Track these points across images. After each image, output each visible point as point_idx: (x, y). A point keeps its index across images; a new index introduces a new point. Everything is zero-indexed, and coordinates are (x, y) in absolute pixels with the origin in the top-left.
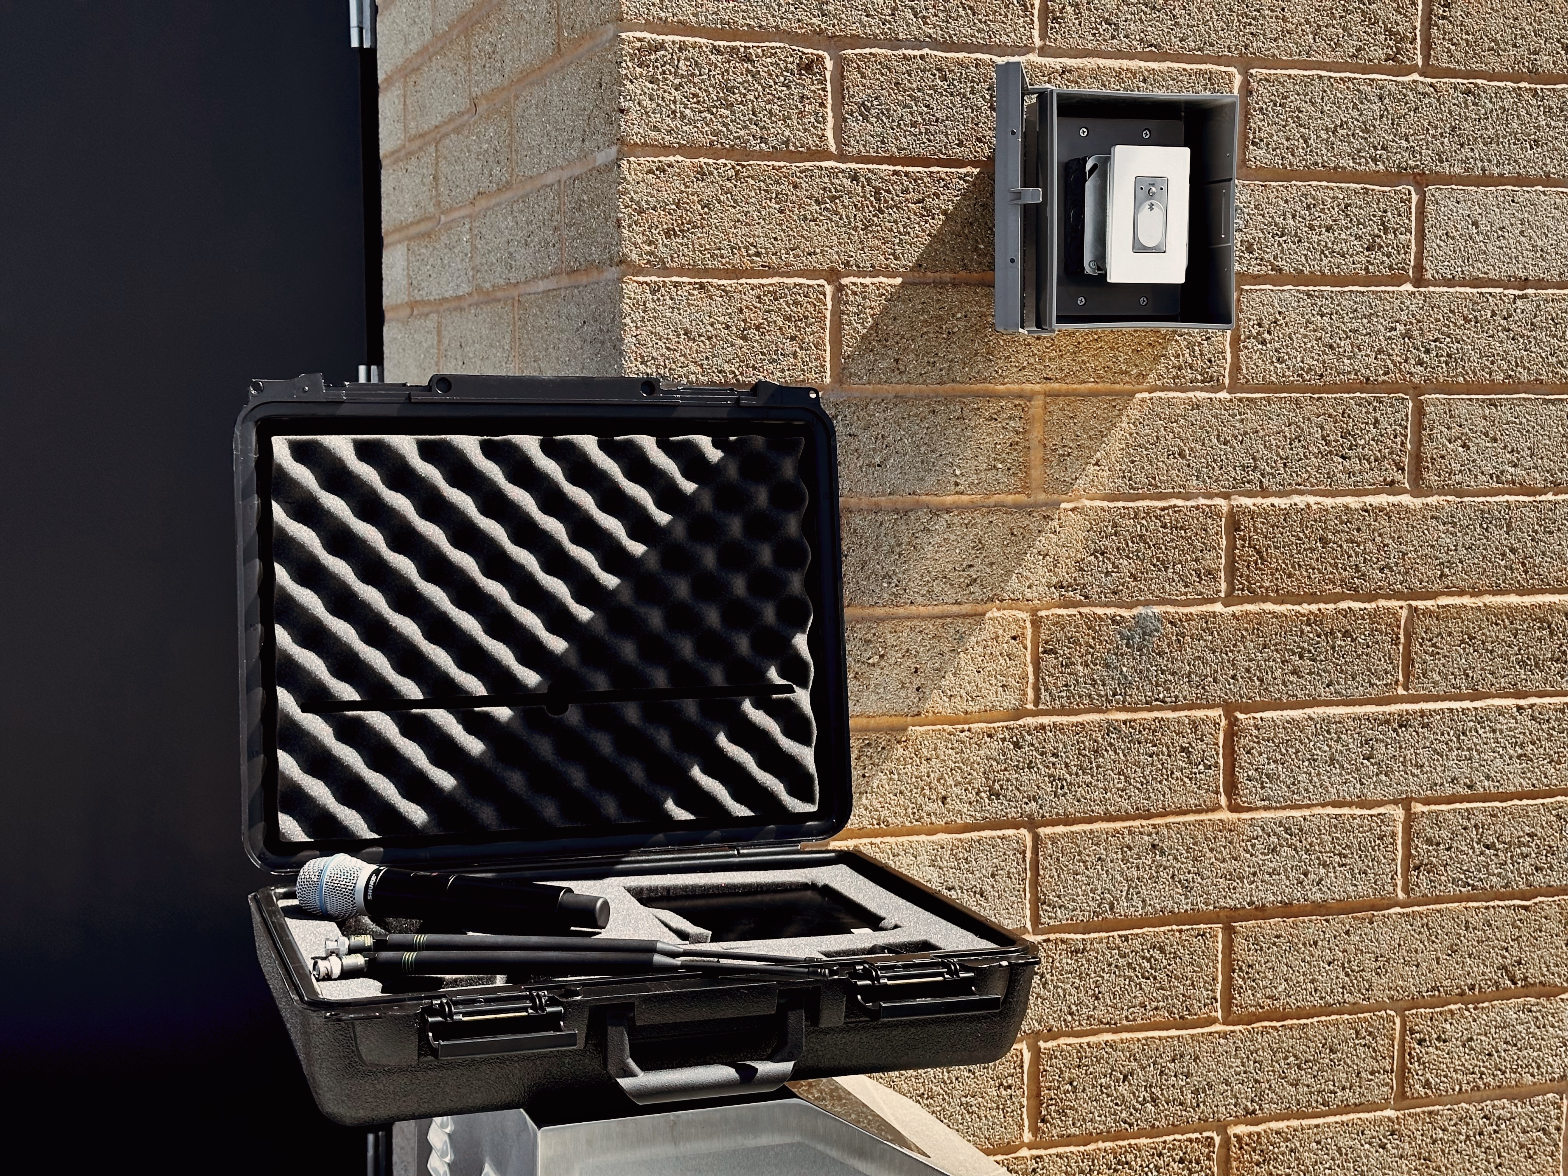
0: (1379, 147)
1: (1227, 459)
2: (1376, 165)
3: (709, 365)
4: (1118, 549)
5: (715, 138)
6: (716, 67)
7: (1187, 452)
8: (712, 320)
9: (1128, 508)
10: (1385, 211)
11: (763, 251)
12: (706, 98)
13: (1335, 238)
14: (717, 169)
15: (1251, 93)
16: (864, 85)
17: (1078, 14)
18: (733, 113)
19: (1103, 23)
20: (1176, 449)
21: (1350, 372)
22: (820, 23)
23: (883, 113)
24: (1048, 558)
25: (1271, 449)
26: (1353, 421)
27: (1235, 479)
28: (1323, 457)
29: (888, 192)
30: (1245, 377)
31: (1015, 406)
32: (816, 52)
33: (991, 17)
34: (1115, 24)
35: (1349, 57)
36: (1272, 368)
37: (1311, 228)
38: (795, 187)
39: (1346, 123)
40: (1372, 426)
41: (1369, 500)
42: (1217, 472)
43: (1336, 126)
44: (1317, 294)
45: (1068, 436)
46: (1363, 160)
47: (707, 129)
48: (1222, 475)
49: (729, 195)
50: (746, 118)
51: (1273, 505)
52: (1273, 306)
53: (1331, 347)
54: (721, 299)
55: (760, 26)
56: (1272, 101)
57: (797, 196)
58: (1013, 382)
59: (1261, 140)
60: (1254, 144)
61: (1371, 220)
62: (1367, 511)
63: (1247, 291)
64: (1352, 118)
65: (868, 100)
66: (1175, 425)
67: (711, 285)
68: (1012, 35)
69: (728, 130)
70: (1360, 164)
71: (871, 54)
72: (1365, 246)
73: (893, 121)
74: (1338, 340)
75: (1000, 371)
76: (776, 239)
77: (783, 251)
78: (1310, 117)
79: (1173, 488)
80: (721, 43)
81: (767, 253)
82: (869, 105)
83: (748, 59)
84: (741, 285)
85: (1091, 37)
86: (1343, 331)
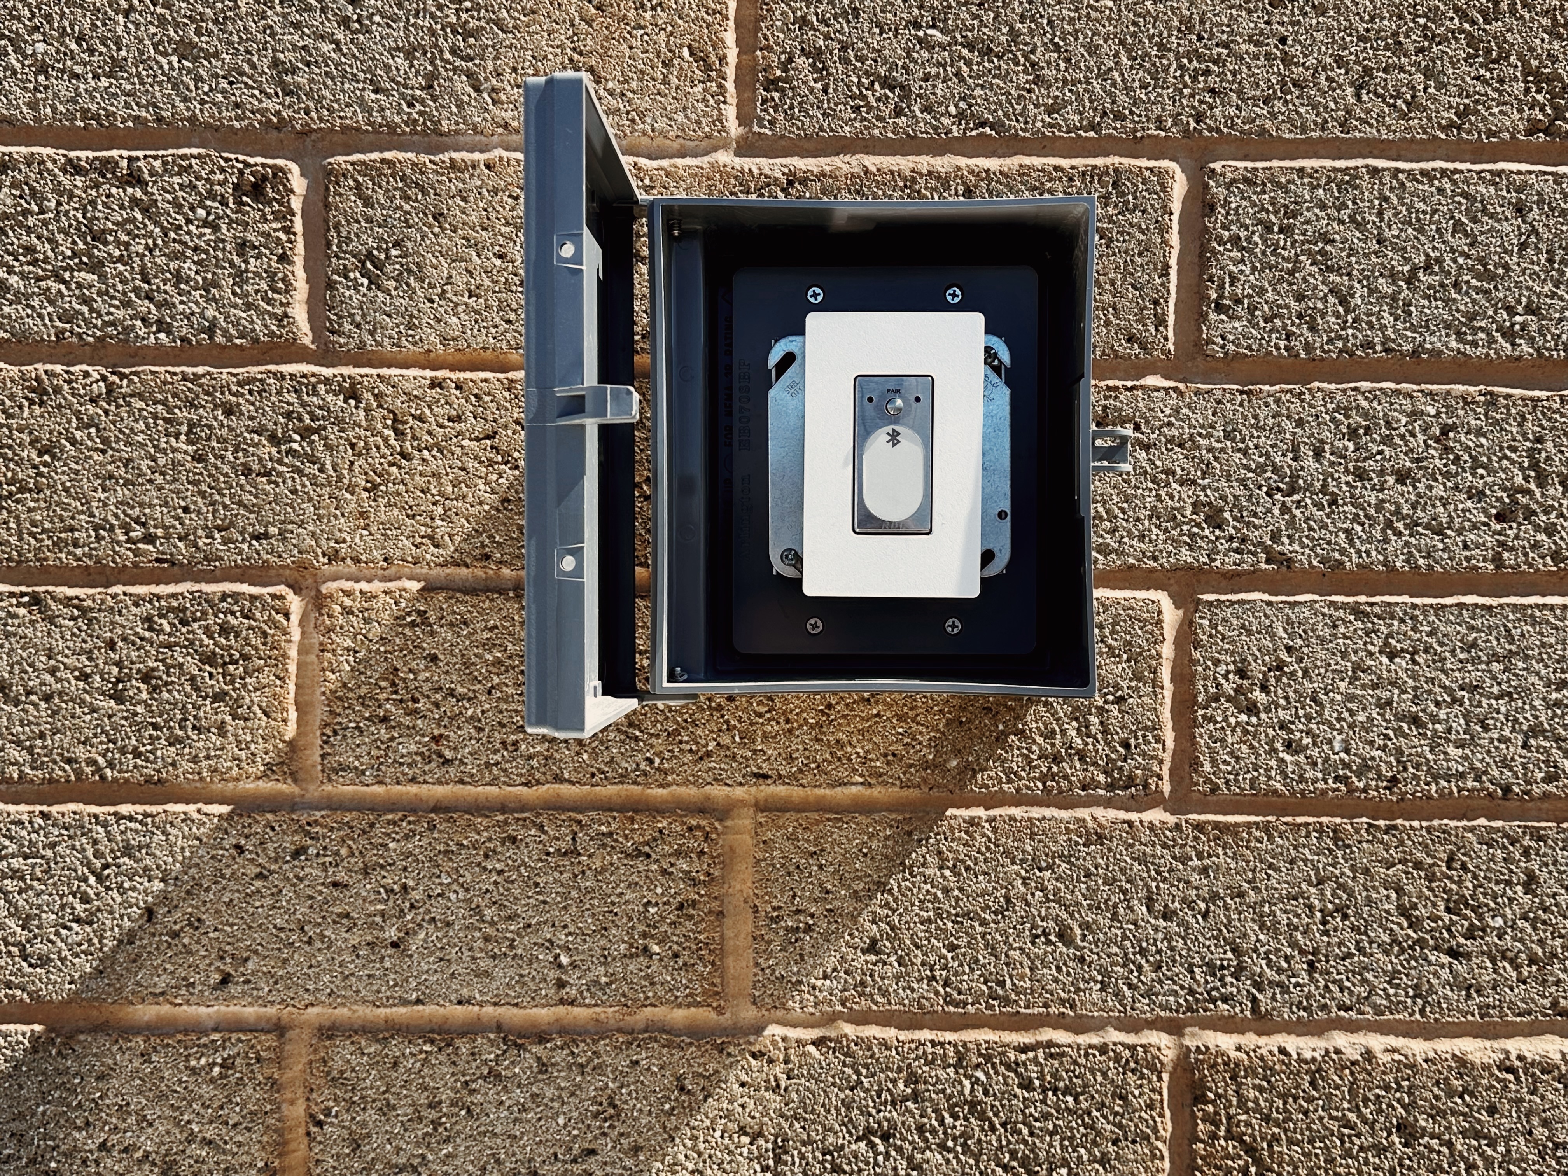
0: (1520, 309)
1: (1172, 949)
2: (1513, 344)
3: (45, 747)
4: (921, 1129)
5: (68, 326)
6: (71, 196)
7: (1078, 931)
8: (52, 662)
9: (942, 1044)
10: (1539, 440)
11: (160, 532)
12: (50, 253)
13: (1419, 496)
14: (69, 382)
15: (1212, 208)
16: (369, 220)
17: (821, 71)
18: (103, 277)
19: (877, 86)
20: (1051, 924)
21: (1462, 775)
22: (278, 107)
23: (409, 271)
24: (761, 1141)
25: (1276, 932)
26: (1475, 877)
27: (1191, 992)
28: (1402, 951)
29: (421, 419)
30: (1208, 780)
31: (690, 829)
32: (270, 161)
33: (634, 84)
34: (902, 87)
35: (1442, 128)
36: (1273, 763)
37: (1361, 475)
38: (229, 412)
39: (1439, 261)
40: (1519, 888)
41: (1516, 1046)
42: (1149, 975)
43: (1414, 270)
44: (1377, 610)
45: (807, 892)
46: (1482, 335)
47: (50, 309)
48: (1160, 982)
49: (93, 430)
50: (130, 287)
51: (1283, 1051)
52: (1273, 635)
53: (1415, 721)
54: (72, 623)
55: (159, 120)
56: (1260, 222)
57: (231, 429)
58: (686, 783)
59: (1238, 301)
60: (1220, 308)
61: (1506, 457)
62: (1510, 1070)
63: (1211, 603)
64: (1453, 251)
65: (379, 249)
66: (1047, 874)
67: (53, 598)
68: (680, 117)
69: (92, 310)
70: (1474, 344)
71: (383, 161)
72: (1494, 511)
73: (432, 286)
74: (1432, 707)
75: (657, 761)
76: (186, 510)
77: (200, 532)
78: (1352, 252)
79: (1046, 1006)
80: (83, 154)
81: (167, 537)
82: (383, 256)
83: (134, 178)
84: (114, 596)
85: (850, 115)
86: (1444, 687)
